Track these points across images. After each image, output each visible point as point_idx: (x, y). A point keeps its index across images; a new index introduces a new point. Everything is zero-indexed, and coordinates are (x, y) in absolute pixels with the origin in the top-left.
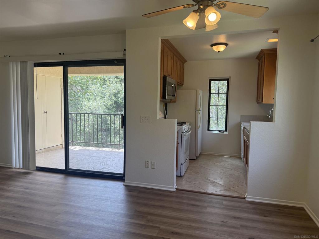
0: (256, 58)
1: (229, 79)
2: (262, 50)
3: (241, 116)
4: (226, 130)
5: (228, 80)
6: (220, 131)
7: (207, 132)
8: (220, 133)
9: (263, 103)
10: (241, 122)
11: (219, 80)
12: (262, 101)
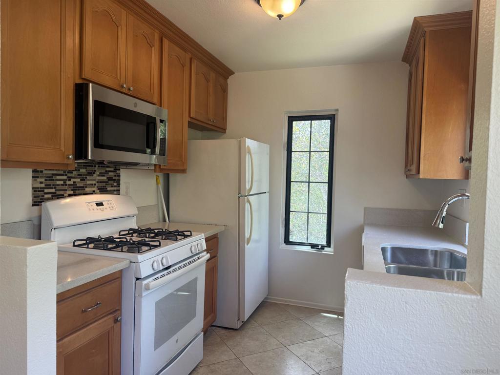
0: (403, 60)
1: (334, 115)
2: (415, 19)
3: (365, 208)
4: (329, 244)
5: (332, 118)
6: (313, 246)
7: (284, 246)
8: (313, 251)
9: (421, 176)
10: (363, 224)
11: (312, 118)
12: (418, 172)
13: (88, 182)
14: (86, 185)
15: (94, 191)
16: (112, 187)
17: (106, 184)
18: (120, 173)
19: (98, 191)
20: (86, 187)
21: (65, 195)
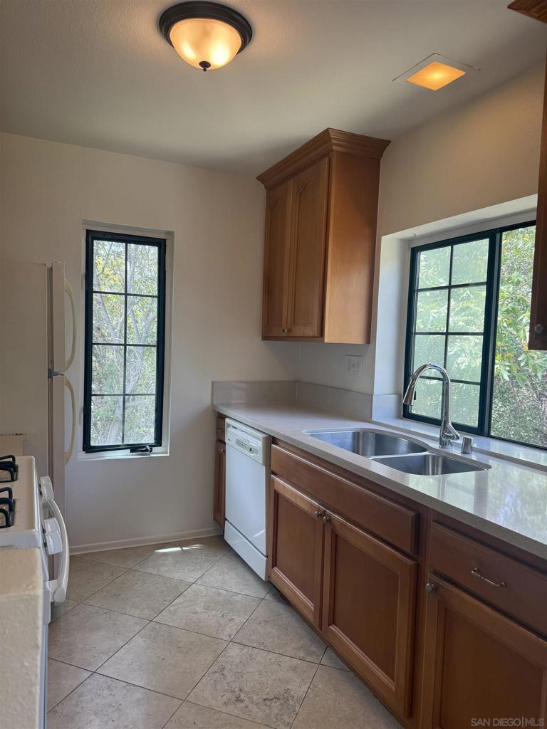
0: (258, 178)
1: (166, 240)
2: (327, 131)
3: (213, 383)
4: (158, 441)
5: (161, 244)
6: (134, 448)
7: (83, 456)
8: (135, 456)
9: (327, 340)
10: (212, 404)
11: (127, 239)
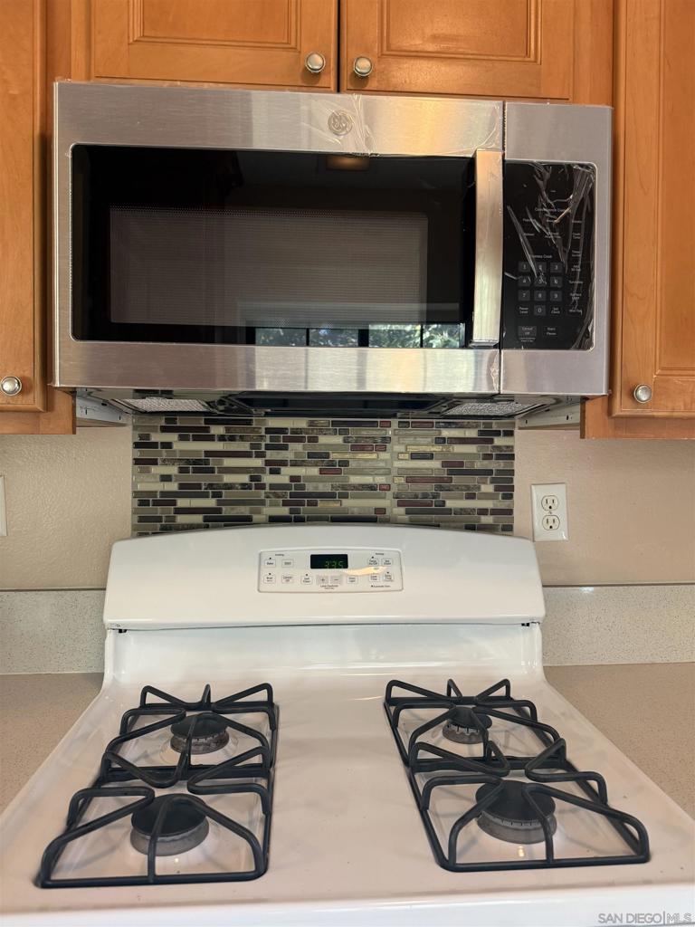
13: (355, 480)
14: (343, 487)
15: (381, 511)
16: (471, 497)
17: (441, 488)
18: (511, 448)
19: (402, 510)
20: (346, 496)
21: (256, 518)
